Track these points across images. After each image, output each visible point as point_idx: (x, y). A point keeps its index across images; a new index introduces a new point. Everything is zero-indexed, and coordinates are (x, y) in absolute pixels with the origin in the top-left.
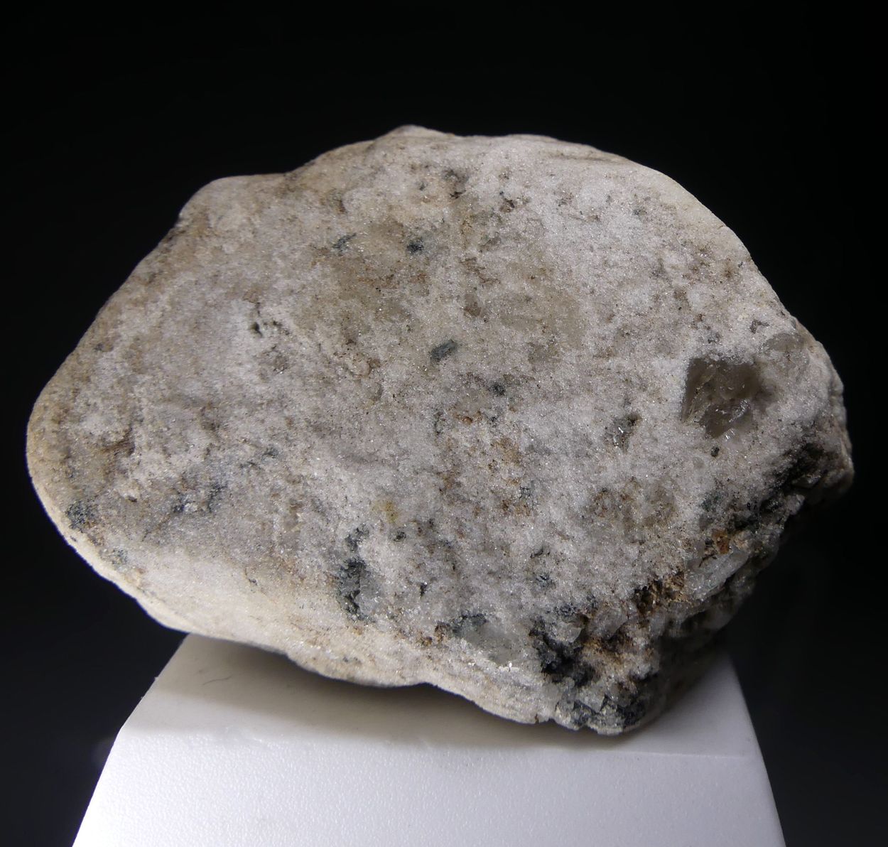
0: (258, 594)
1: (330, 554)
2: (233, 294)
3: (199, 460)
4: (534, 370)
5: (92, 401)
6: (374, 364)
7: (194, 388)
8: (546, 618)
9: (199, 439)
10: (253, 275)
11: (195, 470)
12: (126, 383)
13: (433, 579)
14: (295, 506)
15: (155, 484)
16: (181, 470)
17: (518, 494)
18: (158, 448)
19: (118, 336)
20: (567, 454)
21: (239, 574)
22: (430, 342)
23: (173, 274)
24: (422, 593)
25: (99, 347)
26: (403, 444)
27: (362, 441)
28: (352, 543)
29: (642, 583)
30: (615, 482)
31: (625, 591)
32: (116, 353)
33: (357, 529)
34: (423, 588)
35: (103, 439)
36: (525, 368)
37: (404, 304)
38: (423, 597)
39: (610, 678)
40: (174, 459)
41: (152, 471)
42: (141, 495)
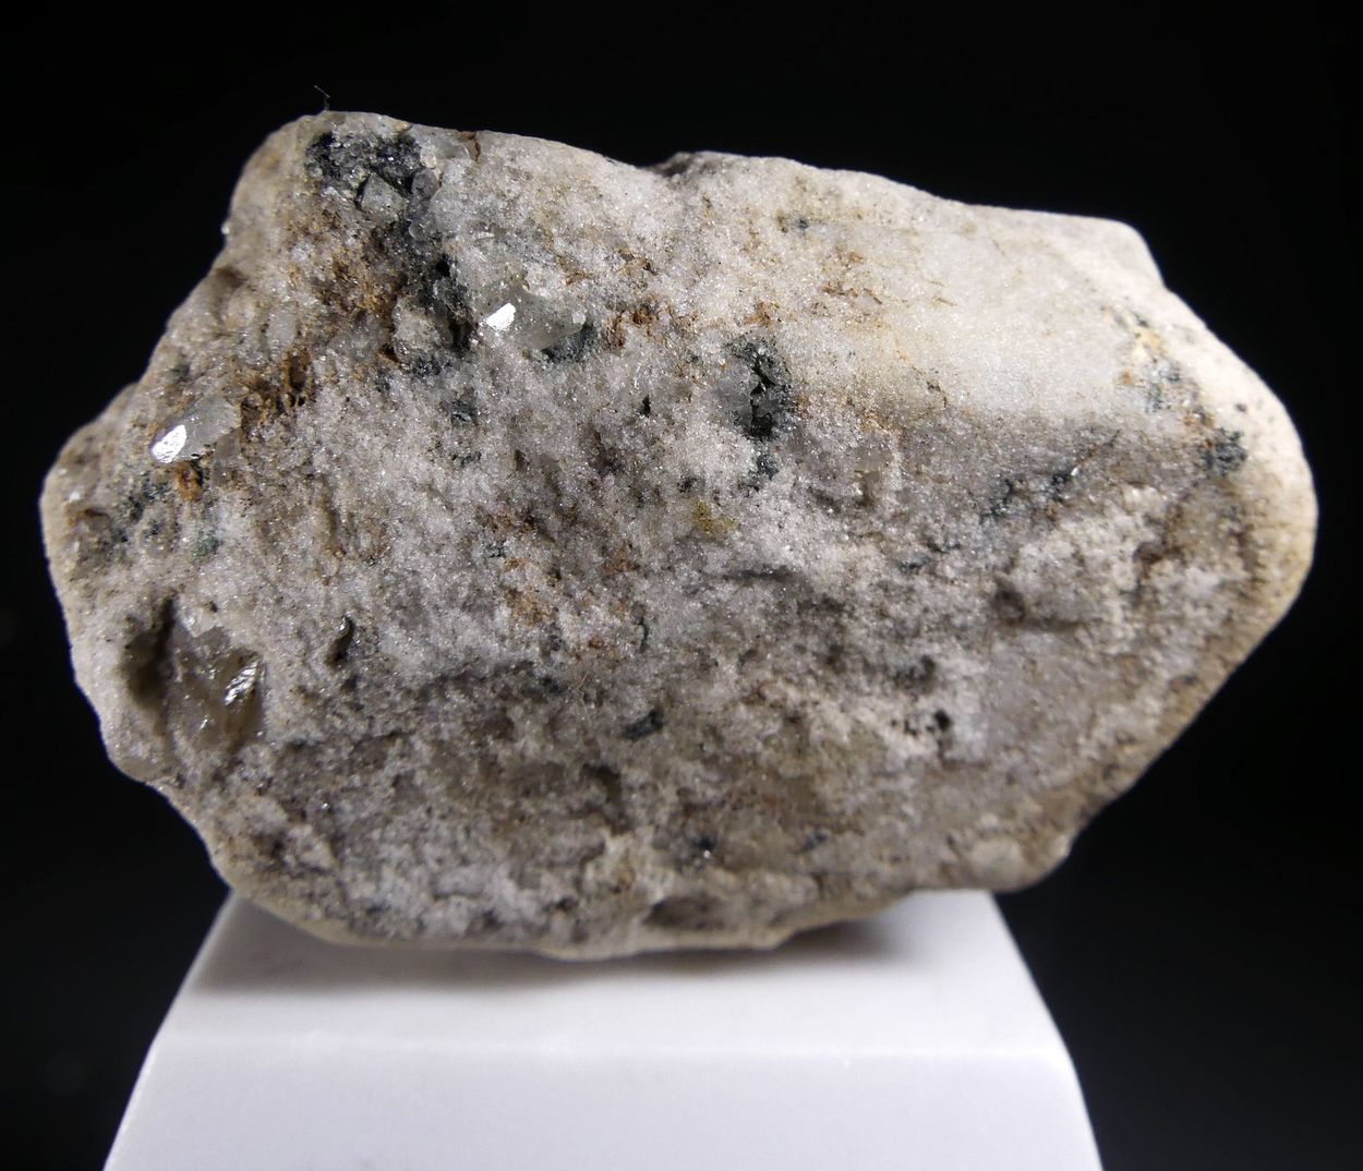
0: (923, 365)
1: (800, 444)
2: (982, 765)
3: (1029, 550)
4: (504, 710)
5: (1203, 612)
6: (755, 697)
7: (1039, 643)
8: (450, 357)
9: (1025, 580)
10: (947, 793)
11: (1034, 536)
12: (1148, 640)
13: (631, 422)
14: (866, 502)
15: (1100, 510)
16: (1056, 534)
17: (510, 543)
18: (1091, 565)
19: (1164, 697)
20: (437, 607)
21: (959, 399)
22: (666, 735)
23: (1076, 782)
24: (646, 402)
25: (1190, 680)
26: (696, 605)
27: (764, 601)
28: (766, 468)
29: (303, 414)
30: (355, 574)
32: (1165, 675)
33: (757, 489)
34: (646, 409)
35: (1184, 563)
36: (516, 712)
37: (714, 777)
38: (644, 396)
40: (1068, 550)
41: (1102, 532)
42: (1121, 493)
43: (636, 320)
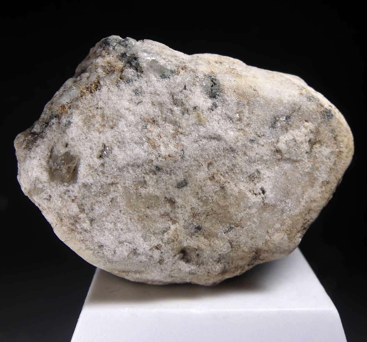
0: (253, 85)
1: (224, 101)
2: (274, 206)
3: (281, 137)
4: (144, 178)
5: (328, 160)
6: (212, 178)
7: (287, 166)
8: (136, 78)
9: (282, 146)
10: (266, 215)
11: (282, 134)
12: (314, 168)
13: (181, 92)
14: (240, 120)
15: (298, 128)
16: (288, 133)
17: (149, 126)
18: (298, 142)
19: (321, 187)
20: (128, 142)
21: (261, 93)
22: (188, 188)
23: (301, 214)
24: (185, 86)
25: (328, 183)
26: (197, 145)
27: (214, 146)
28: (215, 106)
31: (104, 89)
32: (321, 180)
33: (213, 111)
34: (185, 88)
35: (321, 145)
36: (147, 178)
37: (201, 204)
38: (185, 85)
39: (112, 56)
40: (291, 138)
41: (300, 133)
42: (304, 123)
43: (182, 69)
